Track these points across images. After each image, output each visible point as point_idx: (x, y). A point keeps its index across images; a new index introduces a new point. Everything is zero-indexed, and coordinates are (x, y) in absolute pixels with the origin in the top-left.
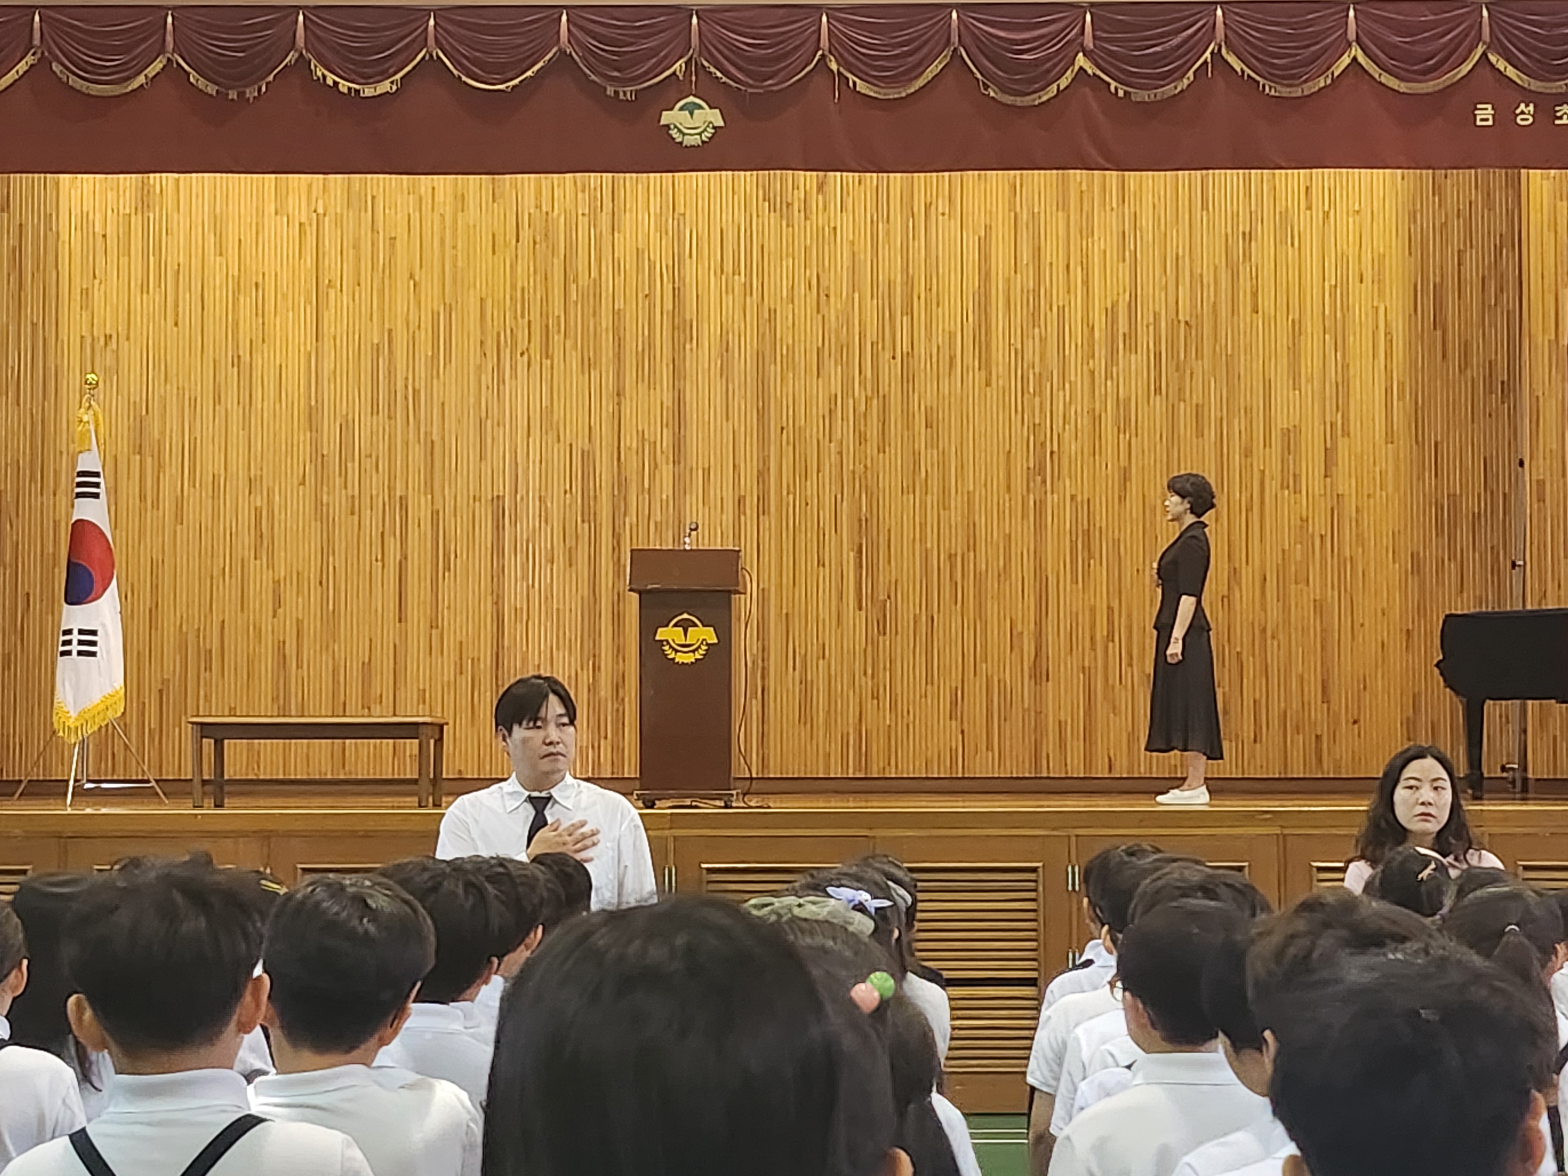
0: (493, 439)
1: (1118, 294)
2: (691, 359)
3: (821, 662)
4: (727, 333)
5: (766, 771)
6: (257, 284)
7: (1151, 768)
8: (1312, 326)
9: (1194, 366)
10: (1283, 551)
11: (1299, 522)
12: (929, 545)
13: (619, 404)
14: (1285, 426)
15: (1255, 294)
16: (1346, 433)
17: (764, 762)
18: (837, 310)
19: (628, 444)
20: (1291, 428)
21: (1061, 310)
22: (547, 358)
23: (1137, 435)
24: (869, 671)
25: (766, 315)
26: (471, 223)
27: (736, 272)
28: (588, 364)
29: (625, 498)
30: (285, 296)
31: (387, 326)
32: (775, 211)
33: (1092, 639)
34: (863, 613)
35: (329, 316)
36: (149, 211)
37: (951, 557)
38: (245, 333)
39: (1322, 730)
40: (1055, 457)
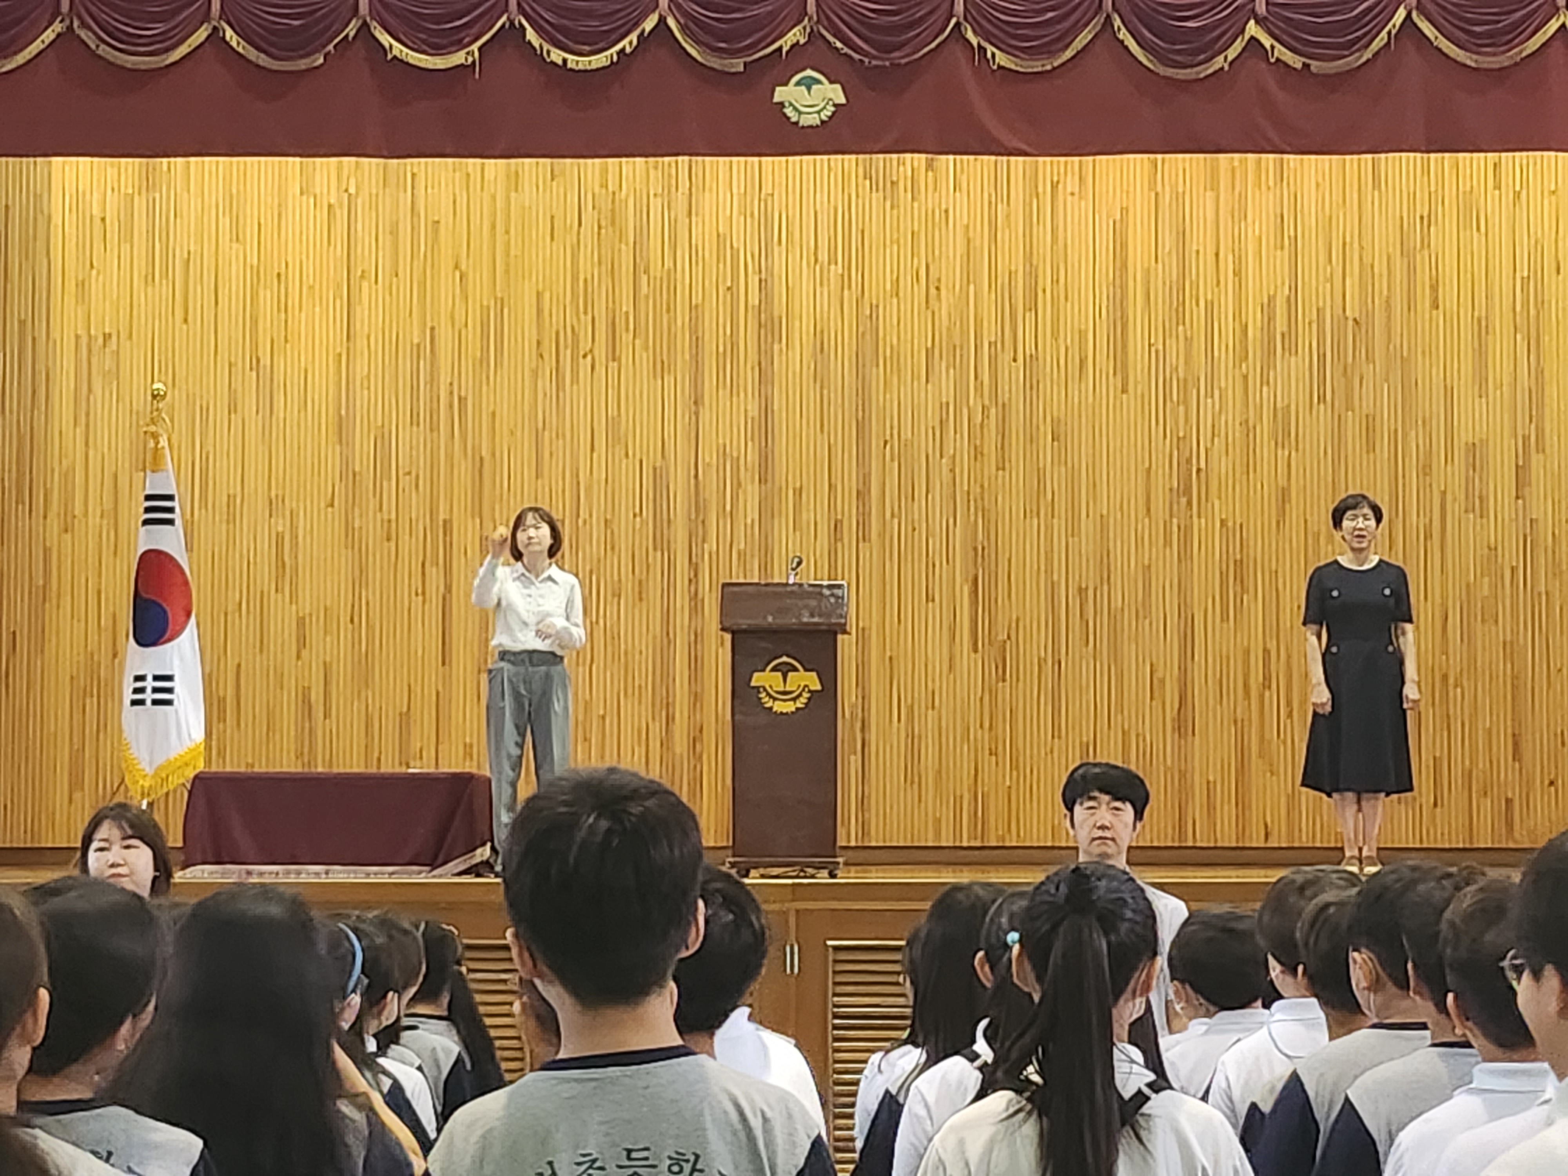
0: (551, 454)
1: (1276, 287)
2: (780, 362)
3: (930, 712)
4: (822, 332)
5: (866, 839)
6: (279, 275)
7: (1314, 837)
8: (1501, 324)
9: (1364, 371)
10: (1468, 585)
11: (1486, 550)
12: (1055, 577)
13: (697, 414)
14: (1470, 441)
15: (1434, 288)
16: (1541, 449)
17: (864, 830)
18: (949, 306)
19: (707, 460)
20: (1476, 441)
21: (1210, 306)
22: (614, 360)
23: (1297, 450)
24: (987, 725)
25: (868, 312)
26: (527, 204)
27: (833, 260)
28: (661, 368)
29: (703, 522)
30: (311, 288)
31: (429, 325)
32: (877, 190)
33: (1246, 686)
34: (979, 655)
35: (363, 311)
36: (154, 192)
37: (1082, 591)
38: (265, 330)
39: (1514, 794)
40: (1203, 475)
